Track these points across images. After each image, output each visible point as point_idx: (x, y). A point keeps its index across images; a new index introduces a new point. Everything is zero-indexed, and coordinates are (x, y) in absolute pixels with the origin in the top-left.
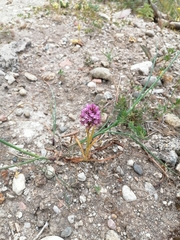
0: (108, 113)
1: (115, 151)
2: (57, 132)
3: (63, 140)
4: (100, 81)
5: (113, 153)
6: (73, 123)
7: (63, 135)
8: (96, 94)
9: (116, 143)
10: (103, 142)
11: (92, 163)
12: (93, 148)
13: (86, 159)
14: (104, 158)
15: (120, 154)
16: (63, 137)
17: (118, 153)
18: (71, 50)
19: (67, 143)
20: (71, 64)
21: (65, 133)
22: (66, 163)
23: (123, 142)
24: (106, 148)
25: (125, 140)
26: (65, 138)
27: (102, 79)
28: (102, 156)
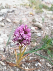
0: (37, 43)
1: (36, 65)
2: (9, 45)
3: (10, 51)
4: (37, 28)
5: (34, 66)
7: (11, 48)
8: (33, 33)
9: (38, 61)
10: (31, 58)
12: (24, 60)
13: (18, 66)
14: (29, 68)
15: (38, 68)
16: (10, 49)
17: (37, 67)
18: (29, 16)
19: (11, 53)
20: (27, 20)
21: (13, 47)
22: (6, 64)
23: (42, 61)
24: (31, 62)
25: (43, 60)
26: (11, 50)
27: (38, 27)
28: (28, 66)
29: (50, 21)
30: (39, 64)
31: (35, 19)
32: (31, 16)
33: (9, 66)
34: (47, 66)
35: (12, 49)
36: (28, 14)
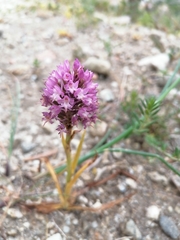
0: (107, 122)
2: (18, 152)
3: (25, 167)
4: (94, 76)
6: (47, 138)
7: (28, 157)
10: (99, 171)
11: (77, 214)
12: (80, 183)
13: (67, 205)
15: (131, 195)
16: (26, 162)
17: (127, 193)
18: (57, 44)
19: (32, 172)
20: (54, 57)
21: (32, 153)
22: (25, 213)
26: (30, 163)
27: (99, 74)
29: (130, 47)
30: (130, 182)
31: (80, 49)
32: (66, 40)
33: (37, 216)
34: (154, 182)
35: (33, 160)
36: (52, 37)
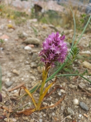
1: (60, 94)
4: (33, 46)
5: (59, 97)
6: (17, 78)
7: (10, 89)
9: (58, 88)
14: (53, 103)
15: (65, 96)
16: (10, 92)
17: (62, 96)
18: (8, 32)
19: (15, 96)
20: (9, 38)
21: (12, 87)
23: (63, 86)
24: (52, 94)
25: (64, 84)
26: (12, 92)
27: (34, 44)
28: (51, 101)
30: (62, 91)
32: (12, 30)
34: (72, 89)
35: (13, 90)
